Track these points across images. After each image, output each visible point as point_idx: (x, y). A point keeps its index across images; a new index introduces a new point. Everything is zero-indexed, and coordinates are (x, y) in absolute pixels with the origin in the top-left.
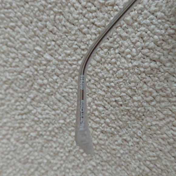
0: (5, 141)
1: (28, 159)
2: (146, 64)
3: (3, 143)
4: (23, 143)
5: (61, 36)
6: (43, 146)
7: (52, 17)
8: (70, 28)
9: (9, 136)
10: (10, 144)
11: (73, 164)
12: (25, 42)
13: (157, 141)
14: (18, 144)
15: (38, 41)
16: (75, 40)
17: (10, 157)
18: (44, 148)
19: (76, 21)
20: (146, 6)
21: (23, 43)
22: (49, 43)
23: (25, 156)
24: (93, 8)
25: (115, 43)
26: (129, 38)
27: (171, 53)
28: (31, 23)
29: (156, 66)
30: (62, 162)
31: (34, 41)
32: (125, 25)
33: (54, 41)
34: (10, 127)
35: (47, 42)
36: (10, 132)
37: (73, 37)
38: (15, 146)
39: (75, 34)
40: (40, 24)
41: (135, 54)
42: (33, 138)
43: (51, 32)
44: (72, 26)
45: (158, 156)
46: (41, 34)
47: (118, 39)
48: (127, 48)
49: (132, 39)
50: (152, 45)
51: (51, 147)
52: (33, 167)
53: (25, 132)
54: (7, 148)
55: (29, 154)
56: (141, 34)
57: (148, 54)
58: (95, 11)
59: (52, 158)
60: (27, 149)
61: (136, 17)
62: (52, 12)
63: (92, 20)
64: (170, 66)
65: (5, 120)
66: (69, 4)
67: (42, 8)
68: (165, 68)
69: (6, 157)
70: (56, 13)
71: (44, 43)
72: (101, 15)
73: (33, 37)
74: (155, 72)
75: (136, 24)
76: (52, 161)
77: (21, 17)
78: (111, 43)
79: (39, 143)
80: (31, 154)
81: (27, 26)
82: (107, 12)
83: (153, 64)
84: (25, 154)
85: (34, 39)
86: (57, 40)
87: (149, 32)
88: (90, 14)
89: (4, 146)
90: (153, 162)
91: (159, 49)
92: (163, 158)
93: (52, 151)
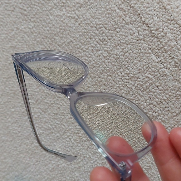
0: (68, 139)
1: (78, 153)
2: (150, 113)
3: (67, 141)
4: (78, 143)
5: (109, 88)
6: (88, 147)
7: (106, 77)
8: (114, 85)
9: (70, 137)
10: (70, 142)
11: (103, 161)
12: (90, 87)
13: (151, 158)
14: (75, 143)
15: (96, 88)
16: (116, 91)
17: (69, 150)
18: (88, 148)
19: (118, 82)
20: (154, 82)
21: (89, 87)
22: (102, 90)
23: (78, 151)
24: (127, 78)
25: (136, 98)
26: (144, 97)
27: (164, 110)
28: (95, 78)
29: (156, 115)
30: (97, 159)
31: (95, 88)
32: (143, 89)
33: (104, 89)
34: (72, 132)
35: (101, 89)
36: (72, 135)
37: (115, 90)
38: (73, 143)
39: (116, 88)
40: (99, 79)
41: (146, 106)
42: (84, 141)
43: (104, 84)
44: (115, 84)
45: (150, 167)
46: (99, 84)
47: (138, 96)
48: (142, 102)
49: (145, 97)
50: (155, 103)
51: (93, 148)
52: (80, 159)
53: (80, 136)
54: (68, 144)
55: (79, 150)
56: (150, 96)
57: (152, 108)
58: (128, 79)
59: (92, 155)
60: (79, 147)
61: (148, 87)
62: (106, 75)
63: (126, 83)
64: (162, 117)
65: (70, 127)
66: (116, 73)
67: (101, 71)
68: (160, 117)
69: (67, 149)
70: (108, 75)
71: (100, 90)
72: (130, 82)
73: (94, 85)
74: (155, 118)
75: (148, 90)
76: (92, 157)
77: (90, 74)
78: (134, 97)
79: (87, 145)
80: (81, 150)
81: (92, 79)
82: (134, 81)
83: (154, 114)
84: (78, 150)
85: (95, 86)
86: (106, 89)
87: (154, 96)
88: (125, 80)
89: (66, 142)
90: (147, 169)
91: (158, 106)
92: (152, 168)
93: (93, 151)
